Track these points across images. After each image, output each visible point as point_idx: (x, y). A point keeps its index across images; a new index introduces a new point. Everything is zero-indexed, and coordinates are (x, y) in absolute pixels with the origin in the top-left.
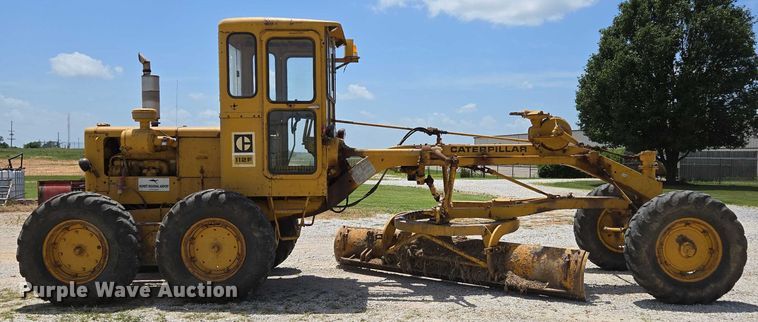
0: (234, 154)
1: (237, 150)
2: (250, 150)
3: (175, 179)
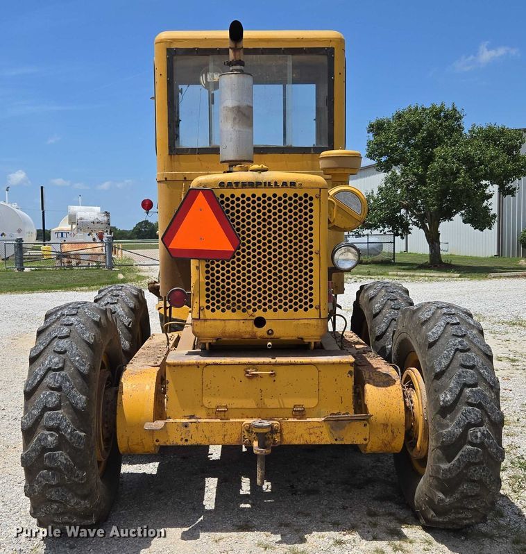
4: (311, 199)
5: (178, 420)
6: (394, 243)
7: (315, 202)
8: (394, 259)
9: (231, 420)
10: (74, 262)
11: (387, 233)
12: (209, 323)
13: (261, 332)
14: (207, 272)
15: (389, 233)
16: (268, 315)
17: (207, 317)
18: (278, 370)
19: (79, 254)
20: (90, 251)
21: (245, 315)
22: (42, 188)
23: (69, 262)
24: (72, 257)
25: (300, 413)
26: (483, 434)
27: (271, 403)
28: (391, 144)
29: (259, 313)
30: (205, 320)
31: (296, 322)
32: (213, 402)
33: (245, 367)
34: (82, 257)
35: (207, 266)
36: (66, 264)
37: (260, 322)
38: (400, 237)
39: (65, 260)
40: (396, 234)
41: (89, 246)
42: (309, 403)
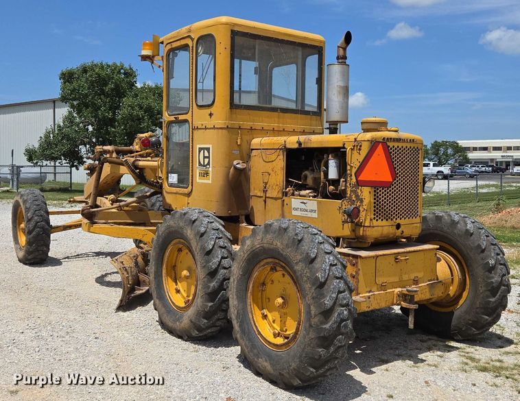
4: (419, 150)
5: (364, 295)
6: (71, 173)
8: (71, 187)
9: (388, 291)
11: (64, 165)
12: (375, 228)
13: (399, 232)
14: (375, 195)
15: (66, 165)
16: (402, 222)
17: (375, 225)
21: (392, 223)
25: (416, 282)
27: (405, 277)
28: (82, 91)
29: (398, 221)
30: (373, 227)
31: (413, 225)
32: (380, 280)
33: (394, 256)
35: (375, 191)
37: (398, 226)
38: (74, 168)
40: (72, 166)
42: (420, 275)
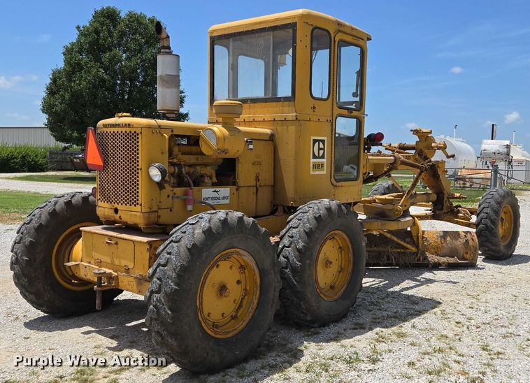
0: (312, 160)
1: (314, 157)
2: (323, 157)
3: (235, 187)
4: (138, 134)
7: (140, 136)
10: (468, 184)
13: (117, 217)
16: (119, 207)
18: (119, 241)
19: (472, 178)
20: (482, 176)
21: (111, 206)
22: (493, 125)
23: (464, 184)
24: (467, 180)
25: (127, 270)
26: (157, 299)
27: (117, 262)
29: (116, 205)
30: (99, 207)
31: (130, 213)
34: (475, 181)
36: (462, 186)
37: (116, 211)
39: (462, 182)
41: (482, 171)
42: (131, 265)
